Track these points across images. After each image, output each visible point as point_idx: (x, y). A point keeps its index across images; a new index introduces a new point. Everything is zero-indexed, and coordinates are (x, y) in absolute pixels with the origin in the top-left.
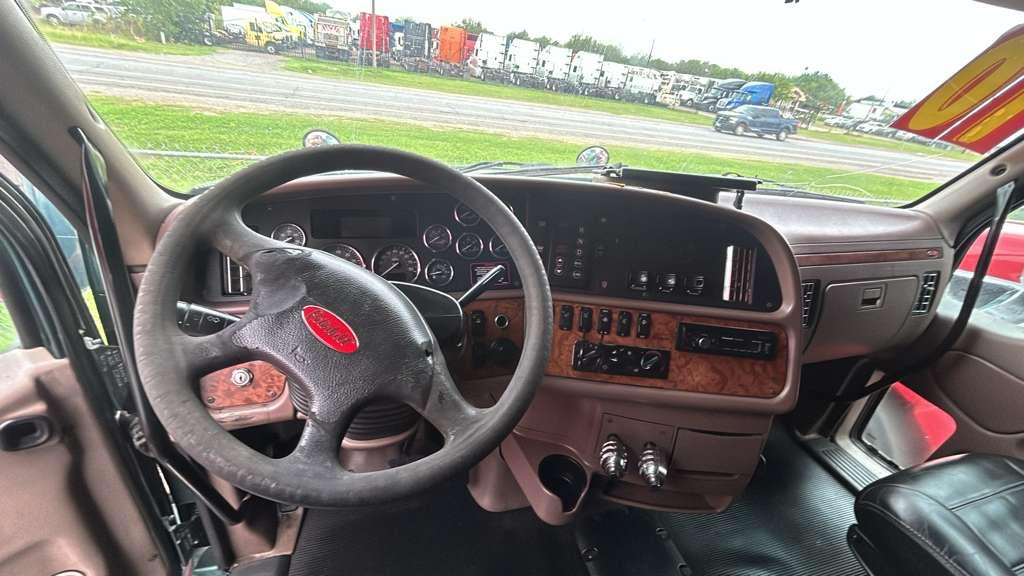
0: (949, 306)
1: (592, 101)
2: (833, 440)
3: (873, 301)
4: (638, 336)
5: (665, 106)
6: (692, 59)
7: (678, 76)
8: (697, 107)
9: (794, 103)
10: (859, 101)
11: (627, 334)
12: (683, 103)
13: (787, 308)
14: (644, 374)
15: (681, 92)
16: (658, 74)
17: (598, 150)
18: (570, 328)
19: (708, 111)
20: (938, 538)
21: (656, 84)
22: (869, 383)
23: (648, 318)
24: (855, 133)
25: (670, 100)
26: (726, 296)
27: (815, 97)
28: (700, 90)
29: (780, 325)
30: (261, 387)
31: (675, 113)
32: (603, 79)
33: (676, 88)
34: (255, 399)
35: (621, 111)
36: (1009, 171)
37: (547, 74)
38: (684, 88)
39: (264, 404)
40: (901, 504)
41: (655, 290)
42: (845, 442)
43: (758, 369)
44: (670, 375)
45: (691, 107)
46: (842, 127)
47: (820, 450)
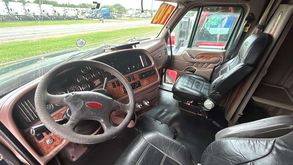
0: (169, 53)
1: (56, 22)
2: (162, 85)
3: (160, 57)
4: (133, 80)
5: (82, 19)
6: (83, 3)
7: (82, 9)
8: (92, 18)
9: (116, 13)
10: (129, 10)
11: (131, 81)
12: (87, 17)
13: (153, 64)
14: (137, 87)
15: (85, 14)
16: (75, 9)
17: (81, 40)
18: (120, 86)
19: (95, 18)
20: (183, 89)
21: (76, 12)
22: (164, 72)
23: (133, 76)
24: (132, 18)
25: (83, 17)
26: (143, 66)
27: (120, 10)
28: (90, 13)
29: (153, 67)
30: (56, 140)
31: (86, 21)
32: (56, 13)
33: (83, 13)
34: (57, 144)
35: (69, 23)
36: (168, 27)
37: (32, 14)
38: (85, 13)
39: (60, 143)
40: (178, 87)
41: (132, 70)
42: (164, 84)
43: (153, 76)
44: (141, 85)
45: (90, 18)
46: (128, 17)
47: (161, 87)
